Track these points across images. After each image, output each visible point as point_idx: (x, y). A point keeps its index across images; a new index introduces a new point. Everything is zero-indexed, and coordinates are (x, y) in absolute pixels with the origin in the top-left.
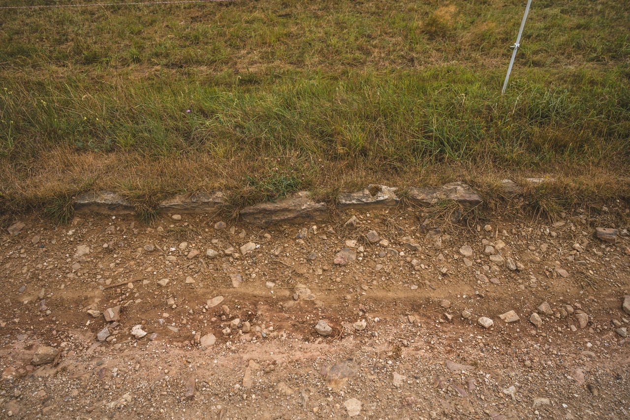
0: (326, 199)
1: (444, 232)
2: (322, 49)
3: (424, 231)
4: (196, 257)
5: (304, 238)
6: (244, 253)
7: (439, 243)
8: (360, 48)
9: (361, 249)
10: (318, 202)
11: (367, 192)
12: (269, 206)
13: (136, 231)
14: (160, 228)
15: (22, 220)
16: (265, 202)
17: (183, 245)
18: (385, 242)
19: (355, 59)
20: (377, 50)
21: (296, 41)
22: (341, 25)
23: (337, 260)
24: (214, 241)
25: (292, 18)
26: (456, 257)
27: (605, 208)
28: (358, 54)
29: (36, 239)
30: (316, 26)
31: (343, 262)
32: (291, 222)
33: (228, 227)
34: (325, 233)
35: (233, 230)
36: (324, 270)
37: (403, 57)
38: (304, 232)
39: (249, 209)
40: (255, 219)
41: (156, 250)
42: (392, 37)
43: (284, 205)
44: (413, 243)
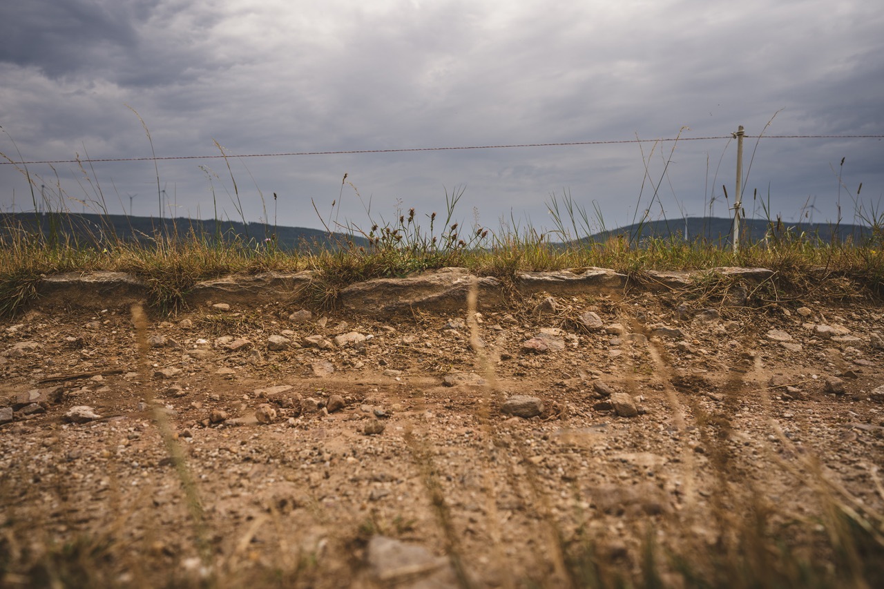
0: (496, 272)
3: (686, 316)
4: (245, 348)
5: (458, 329)
6: (342, 343)
11: (566, 272)
12: (394, 282)
14: (185, 320)
16: (387, 276)
17: (225, 339)
18: (617, 326)
23: (529, 343)
24: (286, 332)
31: (540, 346)
32: (434, 307)
33: (315, 316)
34: (496, 322)
35: (323, 323)
38: (457, 323)
39: (354, 287)
40: (367, 303)
41: (168, 345)
43: (422, 280)
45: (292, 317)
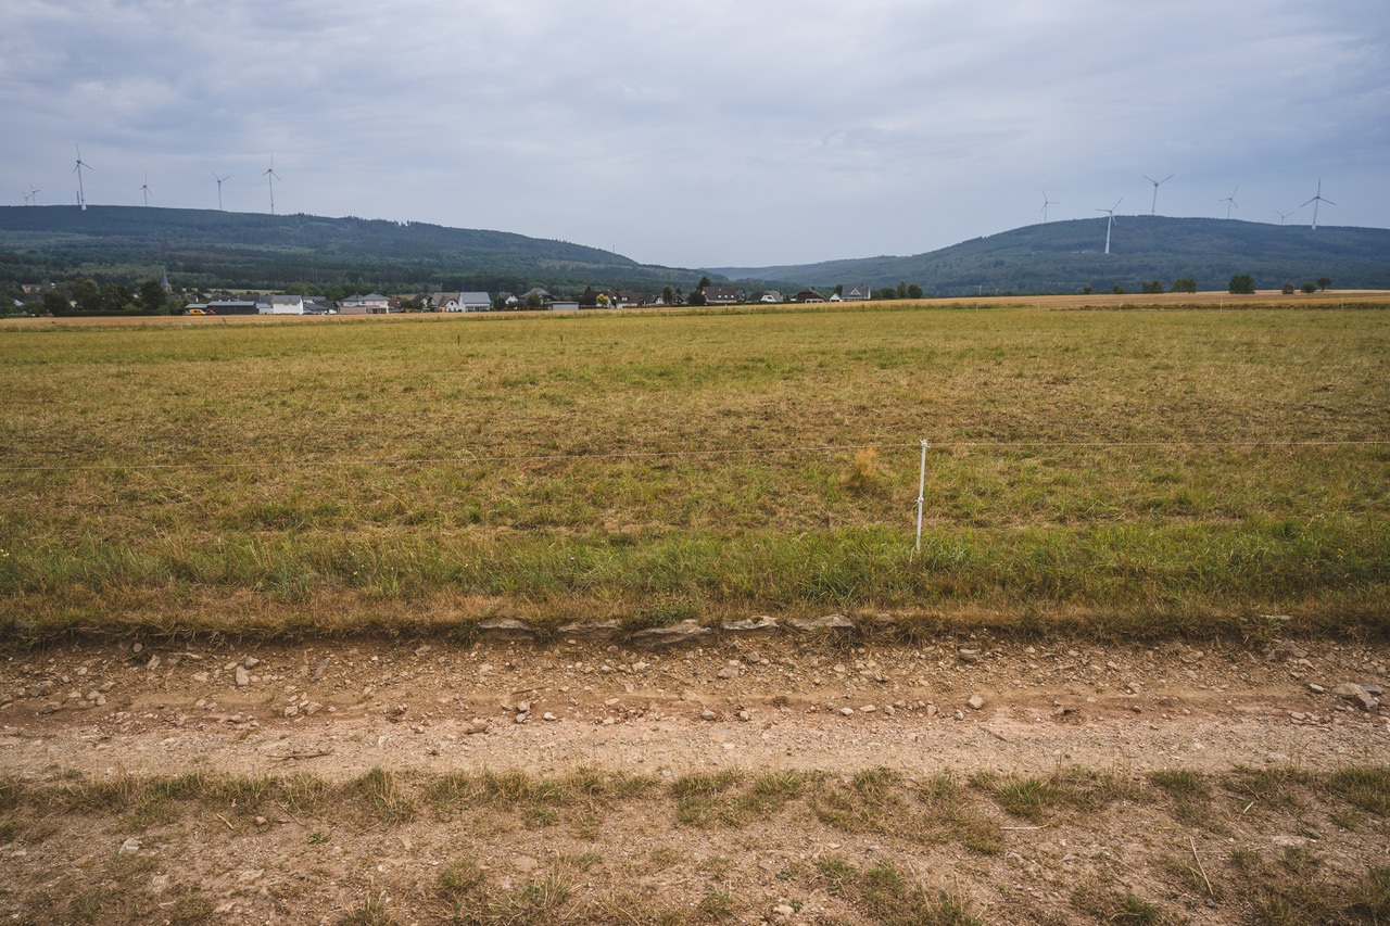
0: (711, 625)
1: (821, 654)
2: (713, 508)
3: (802, 653)
4: (591, 672)
5: (690, 659)
6: (636, 669)
7: (816, 663)
8: (762, 507)
9: (744, 666)
10: (704, 627)
11: (749, 621)
12: (659, 631)
13: (534, 654)
14: (557, 651)
15: (428, 644)
16: (655, 627)
17: (579, 664)
18: (766, 661)
19: (753, 519)
20: (783, 509)
21: (679, 499)
22: (739, 480)
23: (721, 673)
24: (608, 661)
25: (673, 471)
26: (830, 672)
27: (973, 636)
28: (759, 513)
29: (442, 659)
30: (705, 481)
31: (726, 675)
32: (679, 645)
33: (620, 650)
34: (709, 655)
35: (624, 653)
36: (709, 682)
37: (816, 517)
38: (690, 655)
39: (641, 633)
40: (646, 642)
41: (554, 668)
42: (806, 494)
43: (672, 629)
44: (791, 662)
45: (608, 649)
